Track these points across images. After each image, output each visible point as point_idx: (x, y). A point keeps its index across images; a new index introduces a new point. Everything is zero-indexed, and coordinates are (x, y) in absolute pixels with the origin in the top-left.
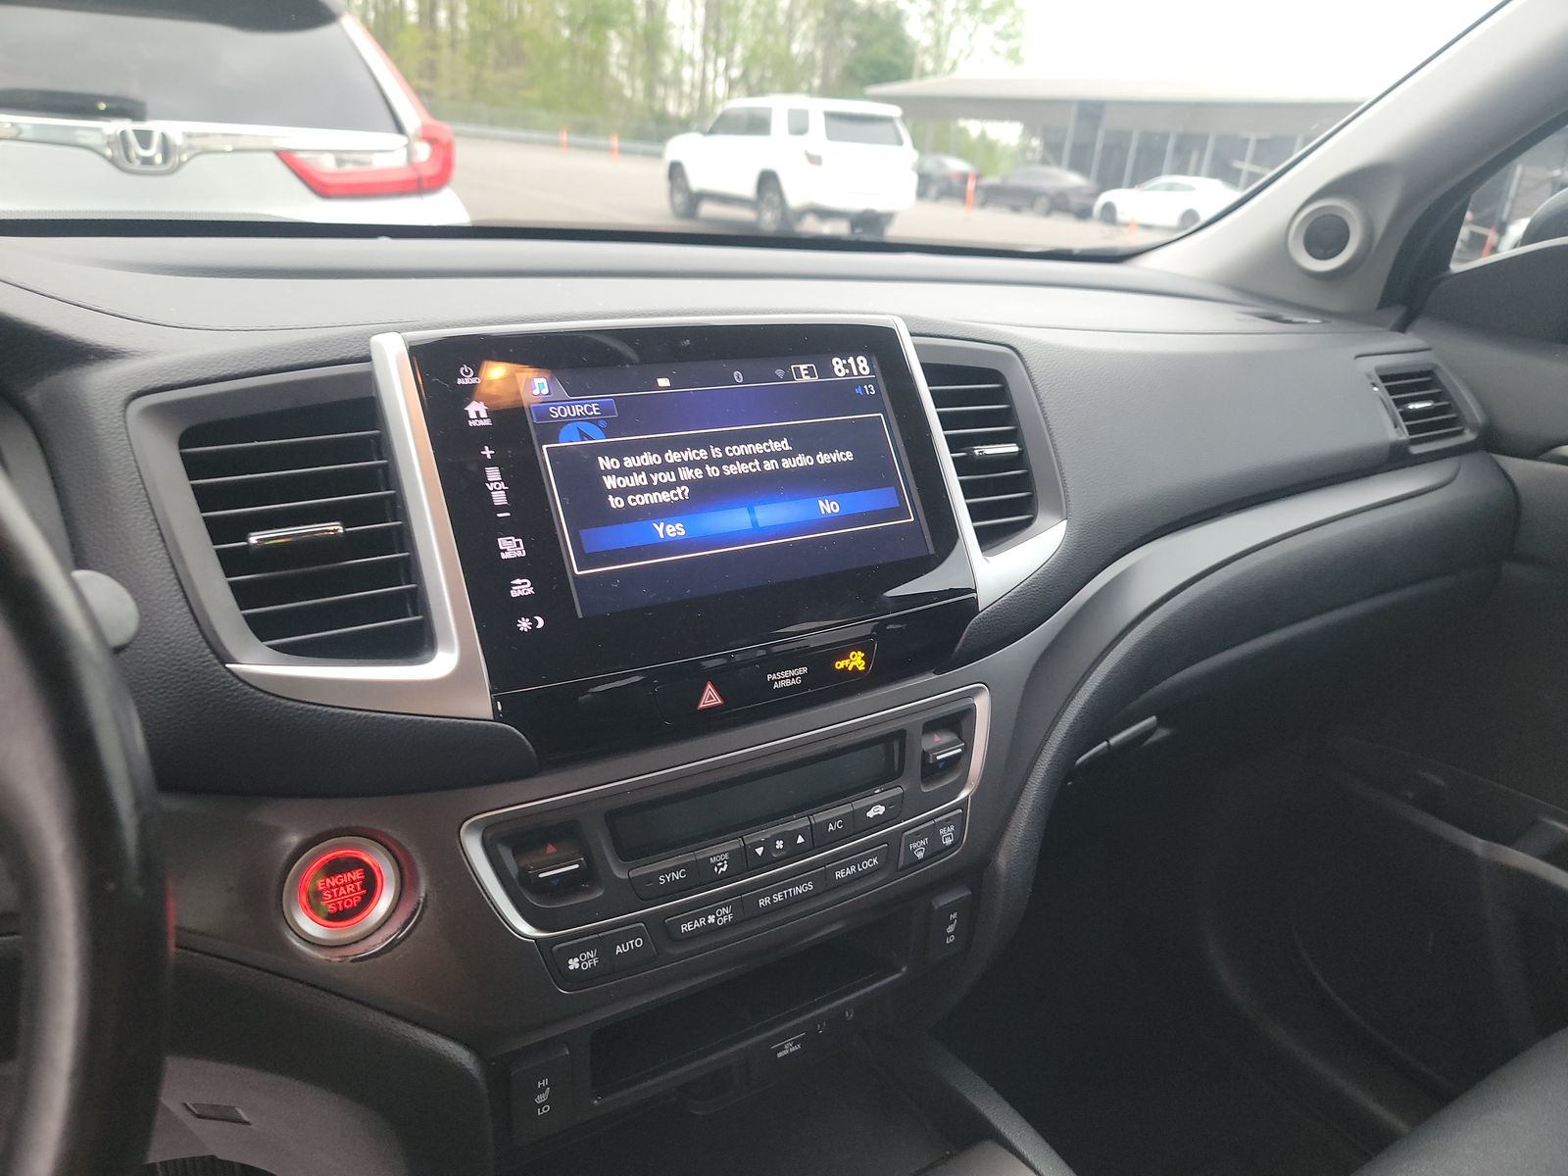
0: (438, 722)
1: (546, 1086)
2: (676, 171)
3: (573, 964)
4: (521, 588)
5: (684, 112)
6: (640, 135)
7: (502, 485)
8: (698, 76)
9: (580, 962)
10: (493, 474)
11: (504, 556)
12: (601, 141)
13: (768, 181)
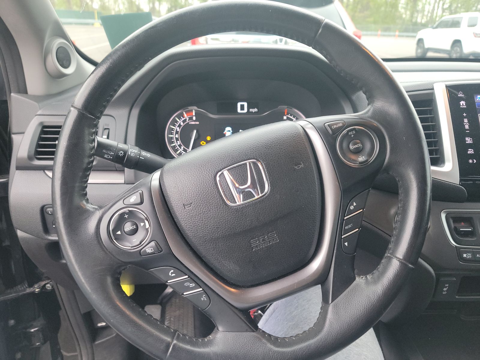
0: (445, 182)
1: (447, 287)
2: (420, 41)
3: (465, 255)
4: (471, 151)
5: (424, 21)
6: (406, 30)
7: (468, 124)
8: (431, 8)
9: (467, 256)
10: (466, 120)
11: (467, 142)
12: (392, 33)
13: (457, 43)
